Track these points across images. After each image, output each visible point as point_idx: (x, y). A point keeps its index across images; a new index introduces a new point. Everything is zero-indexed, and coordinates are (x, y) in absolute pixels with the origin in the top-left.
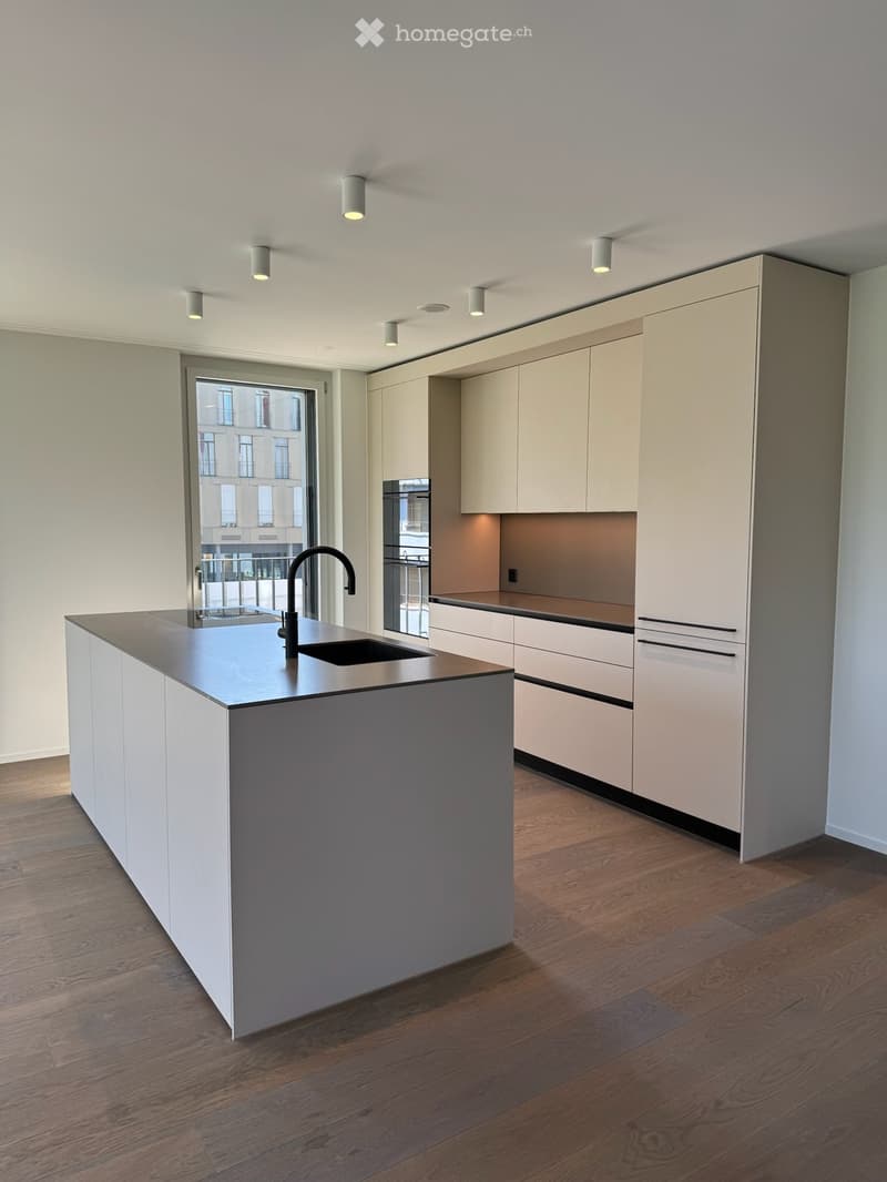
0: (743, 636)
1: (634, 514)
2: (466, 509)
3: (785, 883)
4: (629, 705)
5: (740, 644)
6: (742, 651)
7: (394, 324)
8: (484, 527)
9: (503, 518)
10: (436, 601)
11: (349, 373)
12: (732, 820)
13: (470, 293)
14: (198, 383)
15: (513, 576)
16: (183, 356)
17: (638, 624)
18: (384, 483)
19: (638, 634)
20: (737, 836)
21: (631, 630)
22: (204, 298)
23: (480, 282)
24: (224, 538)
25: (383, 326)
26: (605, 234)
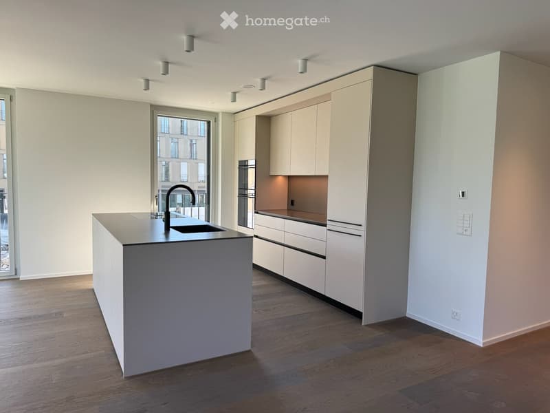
0: (364, 228)
1: (327, 176)
2: (272, 174)
3: (377, 333)
4: (324, 257)
5: (362, 231)
6: (363, 234)
7: (235, 93)
8: (281, 181)
9: (289, 177)
10: (257, 213)
11: (224, 113)
12: (359, 307)
13: (259, 81)
14: (159, 117)
15: (292, 203)
16: (151, 105)
17: (328, 222)
18: (239, 161)
19: (328, 227)
20: (361, 313)
21: (325, 225)
22: (150, 82)
23: (263, 77)
24: (199, 187)
25: (230, 94)
26: (304, 57)
